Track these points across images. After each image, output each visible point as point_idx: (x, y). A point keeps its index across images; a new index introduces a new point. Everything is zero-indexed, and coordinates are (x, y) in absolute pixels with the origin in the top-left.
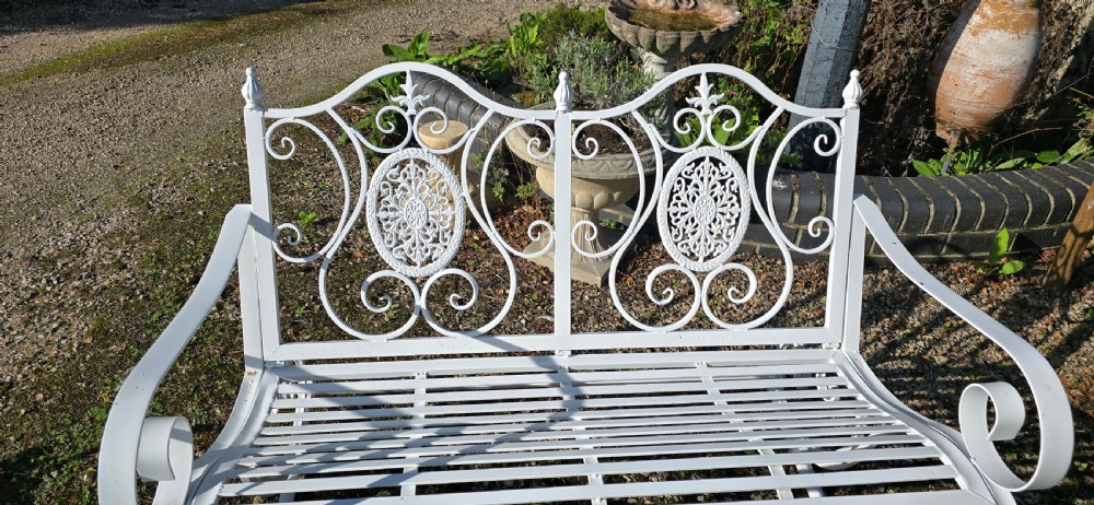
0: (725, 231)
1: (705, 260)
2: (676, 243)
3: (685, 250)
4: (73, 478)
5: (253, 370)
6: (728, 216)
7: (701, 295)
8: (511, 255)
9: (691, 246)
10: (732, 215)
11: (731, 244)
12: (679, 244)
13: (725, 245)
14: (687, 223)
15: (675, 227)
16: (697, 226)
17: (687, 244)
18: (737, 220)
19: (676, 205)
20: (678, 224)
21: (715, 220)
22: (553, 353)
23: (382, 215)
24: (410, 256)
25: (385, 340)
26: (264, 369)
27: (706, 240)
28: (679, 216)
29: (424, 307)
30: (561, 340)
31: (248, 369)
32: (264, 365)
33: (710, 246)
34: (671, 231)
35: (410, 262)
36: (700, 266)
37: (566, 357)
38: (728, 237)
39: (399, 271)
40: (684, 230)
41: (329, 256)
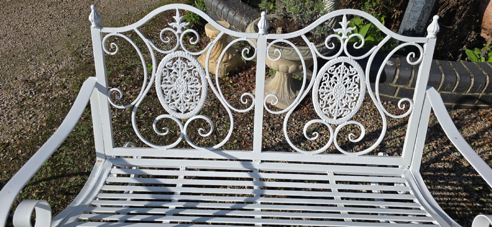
0: (350, 103)
1: (338, 118)
2: (322, 109)
3: (326, 112)
4: (29, 194)
5: (100, 159)
6: (352, 95)
7: (333, 137)
8: (231, 110)
9: (330, 111)
10: (354, 95)
11: (352, 111)
12: (324, 109)
13: (349, 111)
14: (329, 98)
15: (322, 100)
16: (334, 100)
17: (328, 110)
18: (357, 98)
19: (323, 88)
20: (323, 99)
21: (345, 97)
22: (252, 161)
23: (164, 86)
24: (179, 108)
25: (165, 149)
26: (106, 159)
27: (339, 108)
28: (324, 94)
29: (185, 133)
30: (256, 155)
31: (98, 159)
32: (106, 157)
33: (340, 111)
34: (319, 102)
35: (178, 111)
36: (334, 121)
37: (258, 163)
38: (351, 107)
39: (173, 116)
40: (327, 102)
41: (137, 105)
